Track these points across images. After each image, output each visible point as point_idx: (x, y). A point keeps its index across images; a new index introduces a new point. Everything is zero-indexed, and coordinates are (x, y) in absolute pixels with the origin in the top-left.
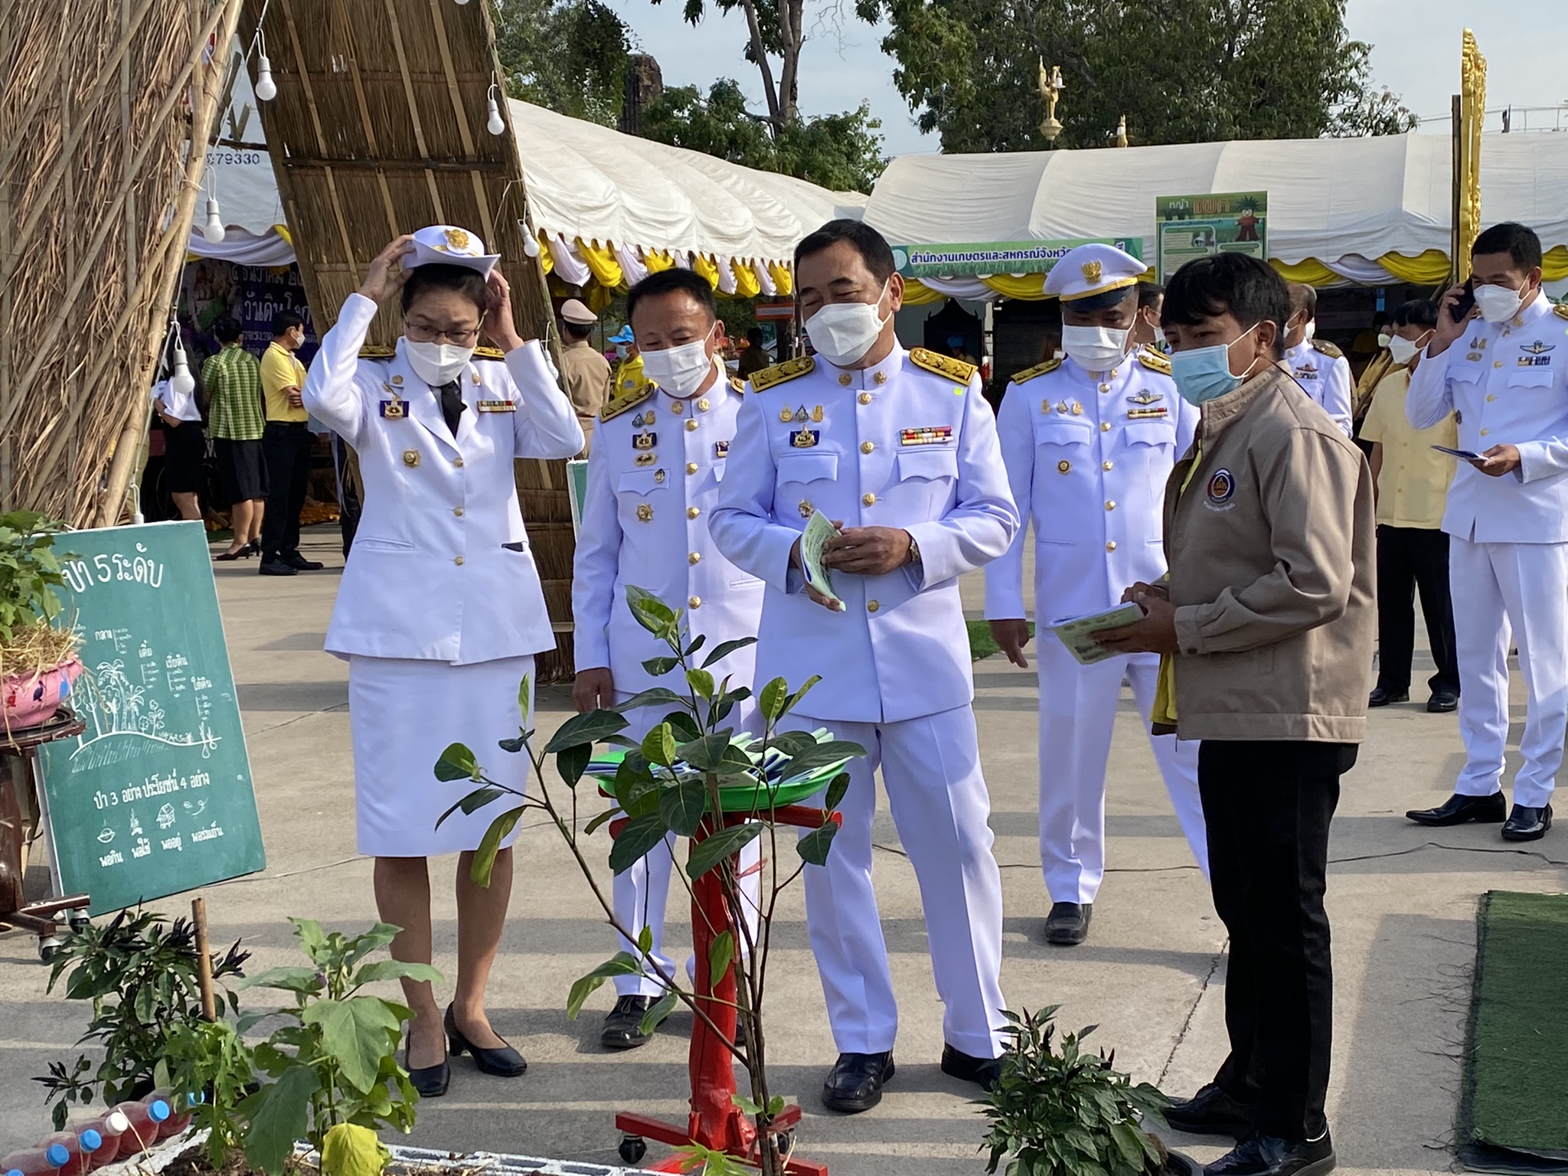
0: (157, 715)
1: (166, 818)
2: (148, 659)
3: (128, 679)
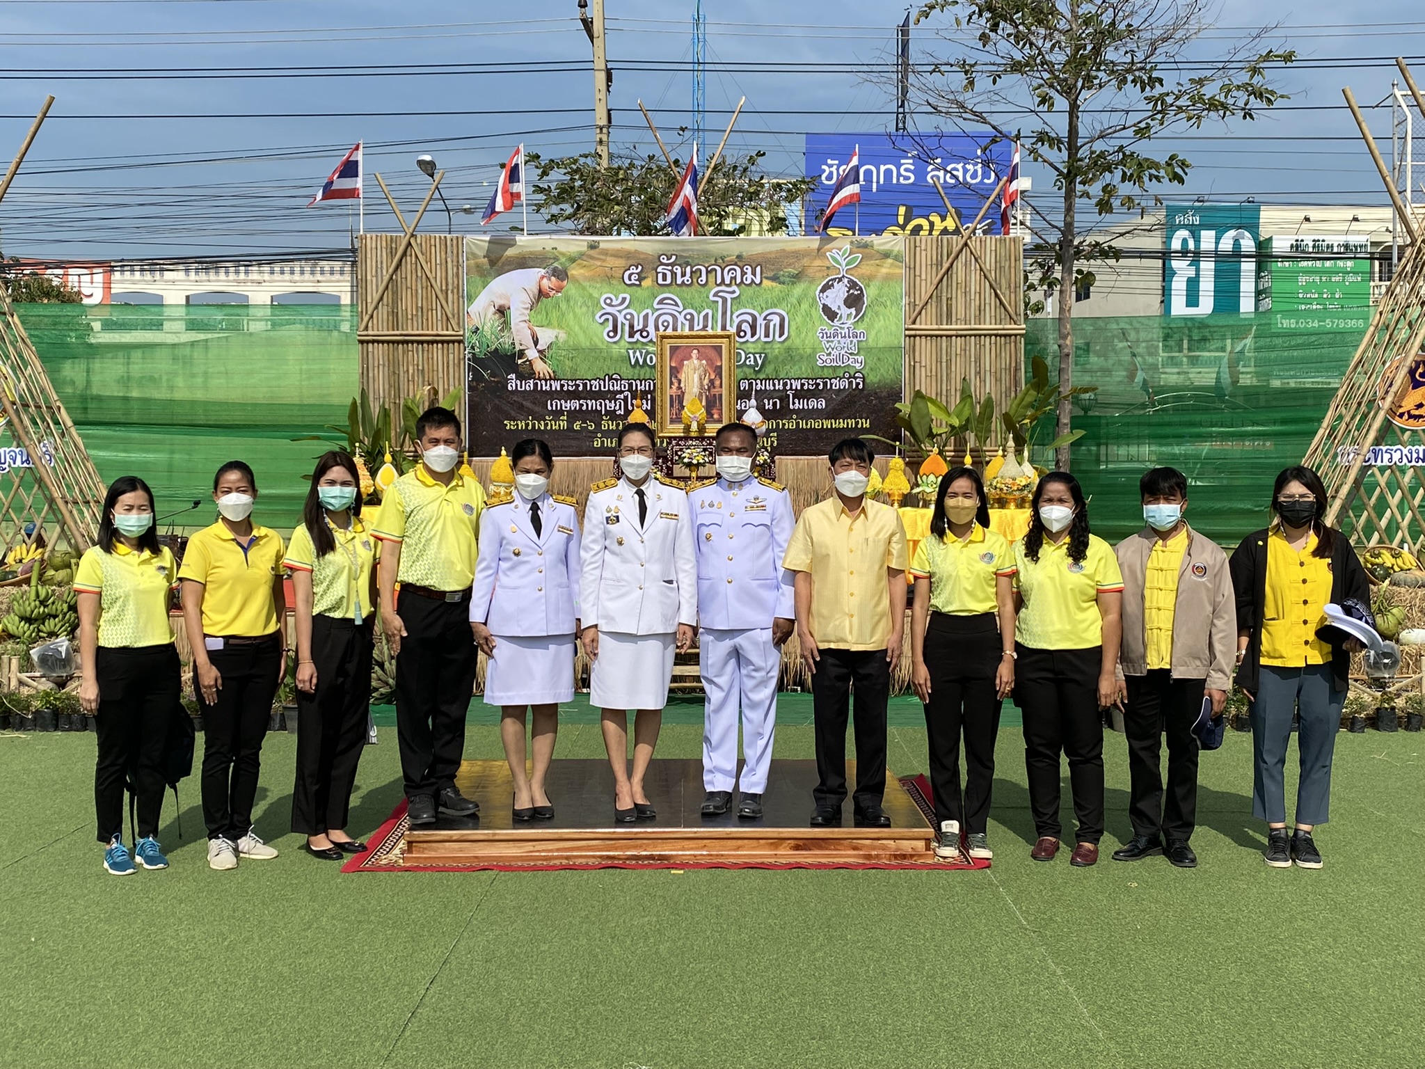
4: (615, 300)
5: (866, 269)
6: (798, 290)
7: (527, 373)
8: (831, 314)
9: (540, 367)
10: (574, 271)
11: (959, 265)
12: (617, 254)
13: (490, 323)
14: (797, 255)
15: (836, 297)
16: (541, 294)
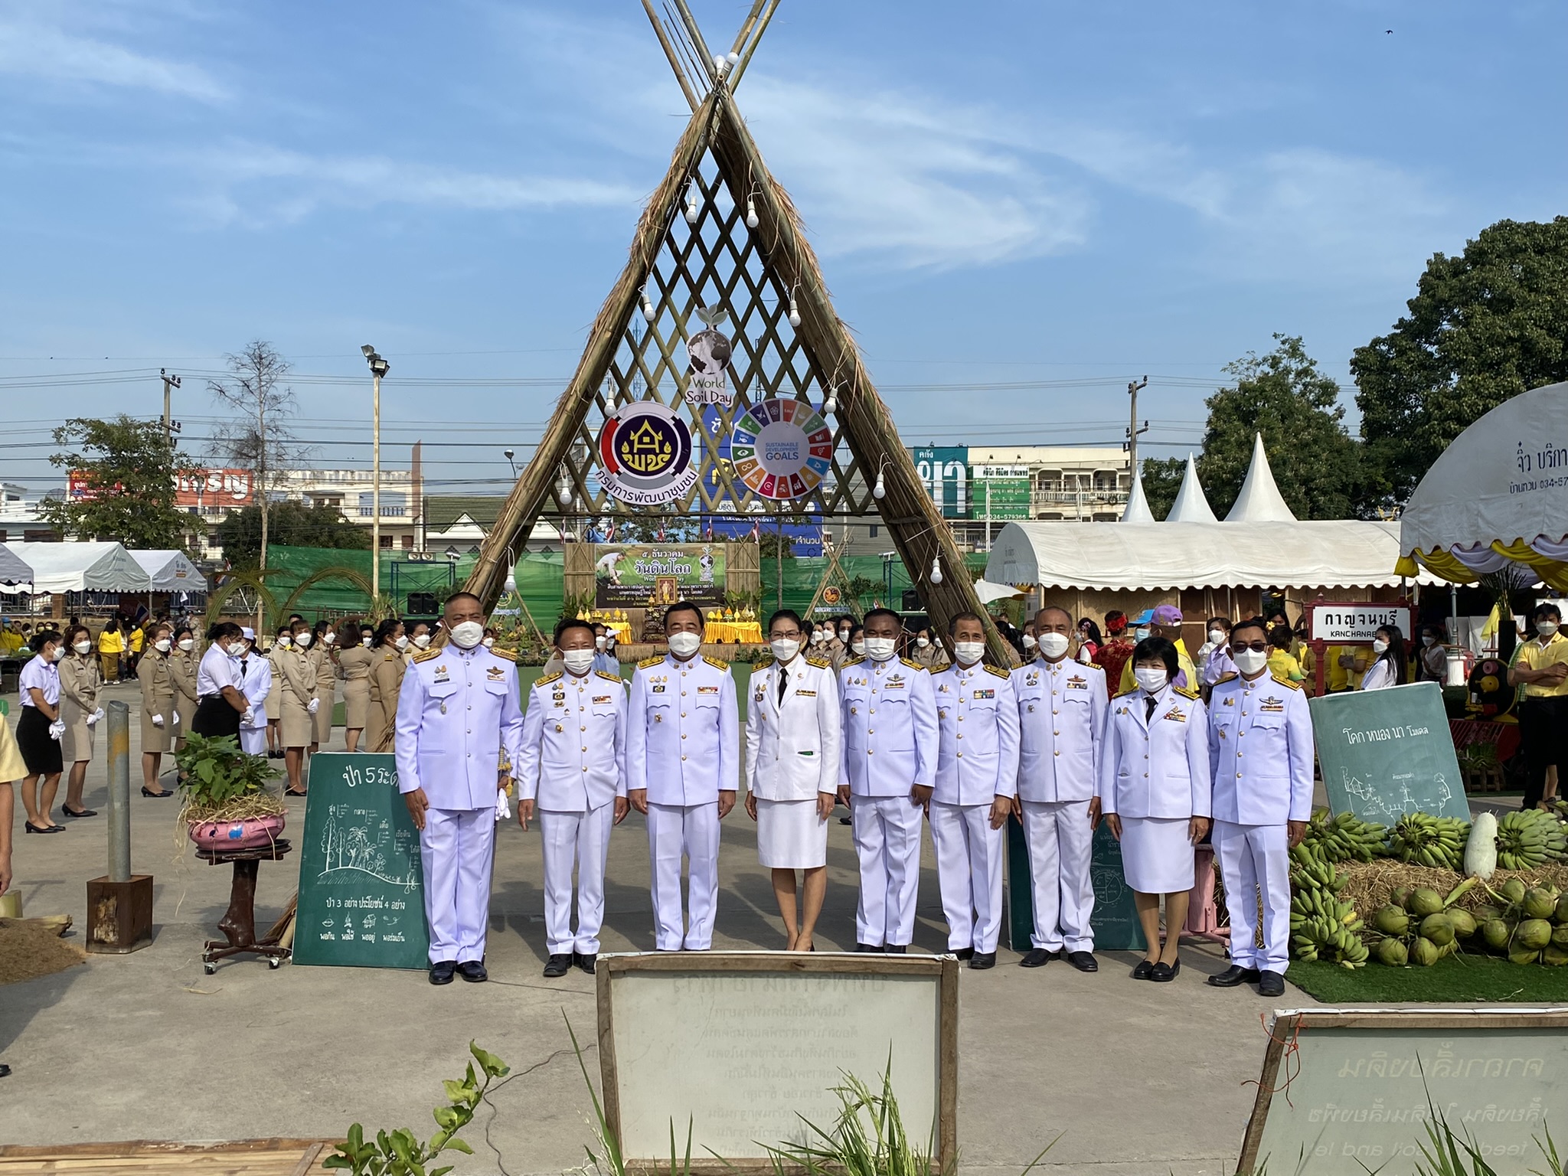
0: (380, 862)
1: (369, 922)
2: (384, 830)
3: (368, 838)
4: (640, 562)
5: (714, 553)
6: (694, 559)
7: (614, 584)
8: (704, 566)
9: (618, 582)
10: (628, 554)
11: (741, 552)
12: (640, 548)
13: (602, 569)
14: (694, 548)
15: (705, 561)
16: (618, 560)
